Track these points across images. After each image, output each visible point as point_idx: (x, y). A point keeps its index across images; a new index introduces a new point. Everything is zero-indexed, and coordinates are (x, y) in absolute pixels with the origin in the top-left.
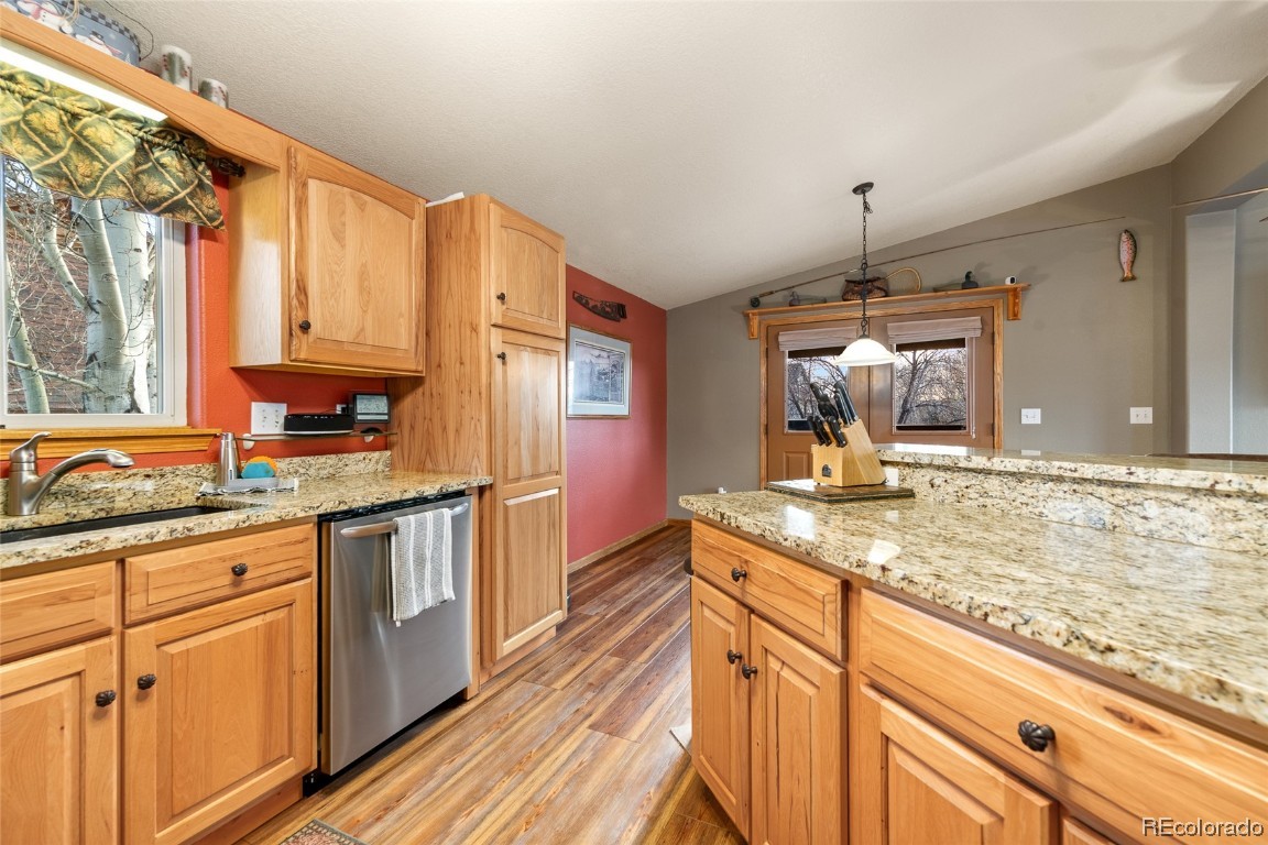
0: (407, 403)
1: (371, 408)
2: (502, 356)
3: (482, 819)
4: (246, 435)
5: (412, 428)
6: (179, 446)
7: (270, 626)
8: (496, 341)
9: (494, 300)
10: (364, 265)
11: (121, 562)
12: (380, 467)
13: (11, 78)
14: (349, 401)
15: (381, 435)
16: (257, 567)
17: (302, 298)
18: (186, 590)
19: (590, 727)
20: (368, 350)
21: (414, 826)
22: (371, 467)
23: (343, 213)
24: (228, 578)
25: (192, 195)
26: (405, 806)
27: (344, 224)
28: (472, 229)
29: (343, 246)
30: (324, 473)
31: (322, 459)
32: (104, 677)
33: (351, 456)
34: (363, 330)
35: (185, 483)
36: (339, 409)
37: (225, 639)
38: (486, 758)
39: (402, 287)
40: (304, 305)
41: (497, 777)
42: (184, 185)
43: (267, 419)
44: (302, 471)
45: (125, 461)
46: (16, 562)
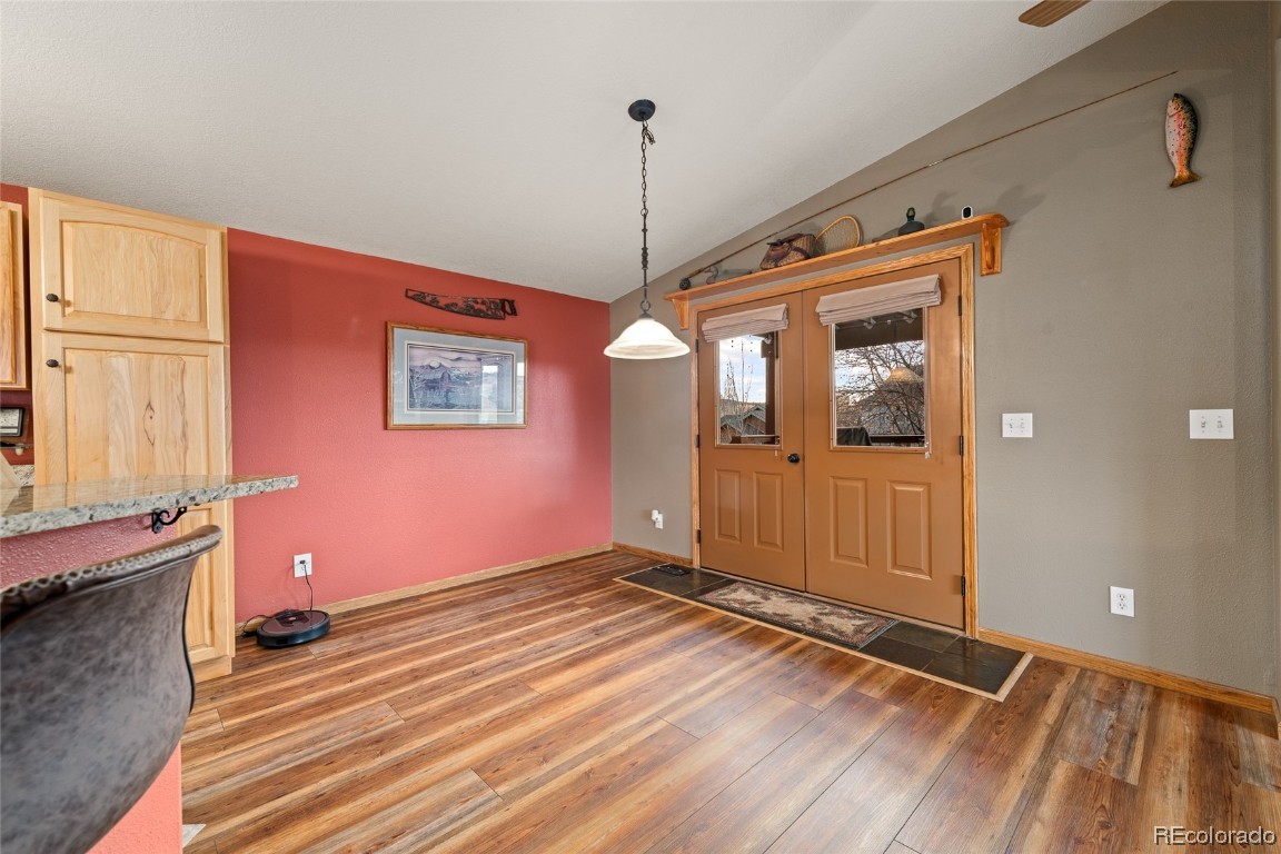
2: (52, 364)
8: (48, 347)
9: (45, 301)
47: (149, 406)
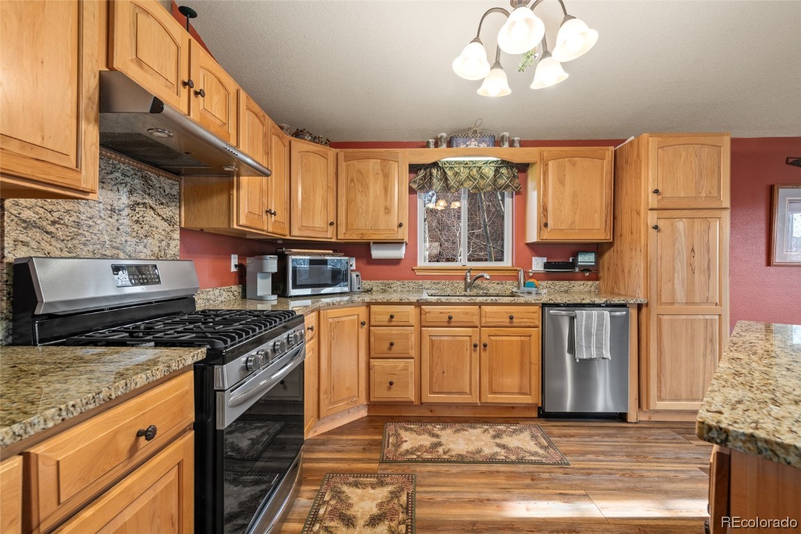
0: (606, 256)
1: (586, 259)
2: (656, 227)
3: (601, 461)
4: (530, 270)
5: (608, 269)
6: (508, 273)
7: (522, 341)
8: (652, 218)
9: (651, 194)
10: (575, 192)
11: (480, 307)
12: (593, 289)
13: (467, 164)
14: (575, 255)
15: (592, 273)
16: (518, 318)
17: (545, 213)
18: (495, 320)
19: (700, 468)
20: (577, 231)
21: (572, 446)
22: (587, 289)
23: (565, 170)
24: (508, 320)
25: (510, 182)
26: (572, 439)
27: (565, 175)
28: (638, 156)
29: (564, 186)
30: (562, 289)
31: (562, 283)
32: (476, 340)
33: (576, 282)
34: (574, 222)
35: (509, 287)
36: (571, 260)
37: (508, 341)
38: (621, 445)
39: (598, 198)
40: (546, 216)
41: (621, 454)
42: (508, 178)
43: (538, 264)
44: (552, 287)
45: (488, 277)
46: (458, 301)
47: (693, 249)
